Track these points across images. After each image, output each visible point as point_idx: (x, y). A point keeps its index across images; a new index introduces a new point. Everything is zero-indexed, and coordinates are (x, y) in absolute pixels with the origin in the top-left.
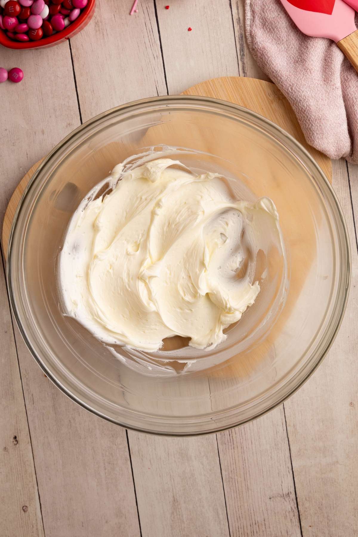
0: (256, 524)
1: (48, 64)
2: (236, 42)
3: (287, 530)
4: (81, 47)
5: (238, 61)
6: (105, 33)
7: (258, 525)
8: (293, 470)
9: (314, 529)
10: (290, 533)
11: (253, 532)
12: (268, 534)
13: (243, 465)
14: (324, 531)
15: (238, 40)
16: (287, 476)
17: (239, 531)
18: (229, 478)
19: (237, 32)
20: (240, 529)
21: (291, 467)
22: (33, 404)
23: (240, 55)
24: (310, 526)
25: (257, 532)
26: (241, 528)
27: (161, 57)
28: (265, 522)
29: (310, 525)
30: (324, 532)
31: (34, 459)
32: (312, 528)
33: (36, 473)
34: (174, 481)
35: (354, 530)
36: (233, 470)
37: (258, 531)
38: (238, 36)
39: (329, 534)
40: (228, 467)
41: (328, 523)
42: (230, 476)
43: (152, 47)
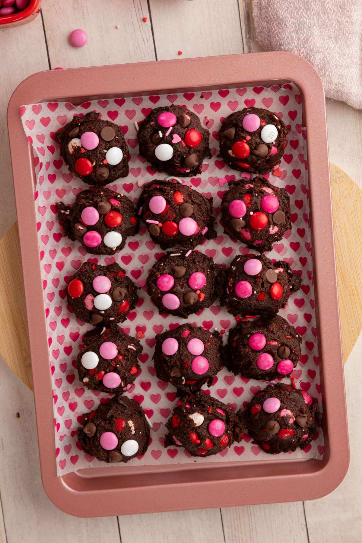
1: (18, 48)
2: (241, 23)
4: (57, 29)
5: (243, 46)
6: (85, 12)
8: (308, 527)
13: (249, 520)
15: (243, 20)
16: (301, 534)
18: (232, 536)
19: (242, 10)
21: (305, 524)
22: (3, 449)
23: (246, 38)
27: (152, 41)
31: (4, 514)
34: (168, 539)
36: (237, 527)
38: (243, 15)
40: (231, 523)
42: (234, 533)
43: (141, 28)
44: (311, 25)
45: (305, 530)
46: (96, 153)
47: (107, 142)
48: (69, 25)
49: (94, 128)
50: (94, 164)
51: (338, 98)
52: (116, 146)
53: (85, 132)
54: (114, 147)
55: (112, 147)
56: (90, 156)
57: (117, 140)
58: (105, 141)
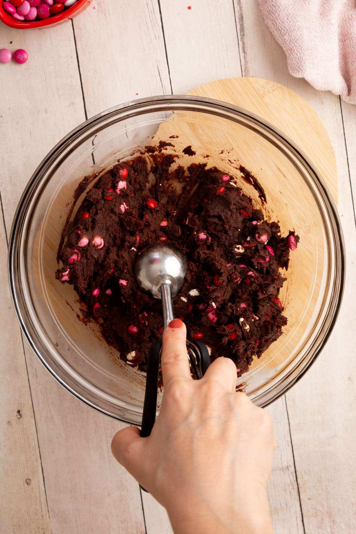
1: (51, 43)
4: (84, 28)
5: (238, 42)
6: (107, 14)
8: (293, 443)
9: (313, 501)
10: (290, 506)
14: (323, 504)
16: (287, 450)
21: (290, 441)
23: (241, 34)
24: (309, 499)
32: (311, 501)
33: (40, 446)
35: (352, 503)
38: (238, 16)
39: (327, 506)
41: (327, 496)
43: (153, 27)
44: (299, 27)
45: (291, 446)
48: (94, 24)
51: (324, 89)
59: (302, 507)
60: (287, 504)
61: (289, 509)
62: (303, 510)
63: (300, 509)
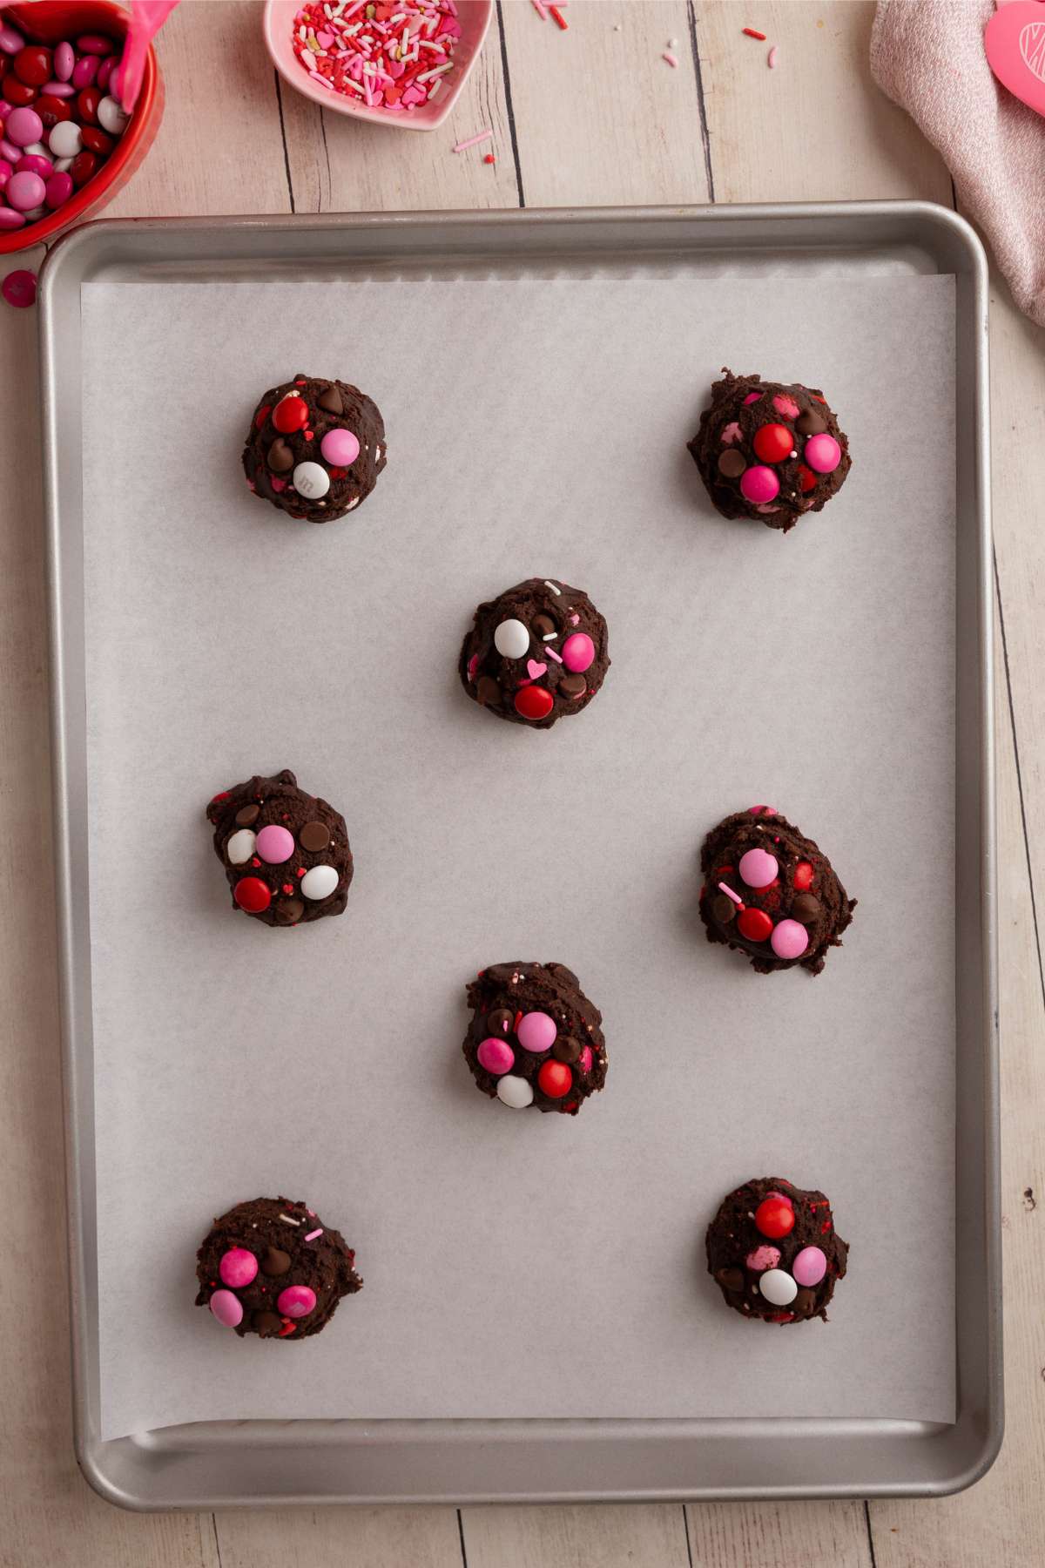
0: (755, 1522)
3: (834, 1540)
7: (762, 1526)
9: (903, 1537)
10: (842, 1547)
11: (749, 1544)
12: (787, 1548)
14: (930, 1543)
17: (712, 1541)
20: (715, 1536)
24: (893, 1530)
25: (758, 1544)
26: (717, 1533)
28: (778, 1518)
29: (892, 1528)
30: (928, 1545)
32: (898, 1536)
37: (761, 1541)
39: (940, 1549)
41: (938, 1523)
46: (283, 873)
47: (311, 853)
49: (289, 819)
50: (276, 893)
52: (327, 863)
53: (269, 824)
54: (323, 864)
55: (318, 864)
56: (269, 875)
57: (332, 850)
58: (306, 850)
59: (875, 1550)
60: (837, 1542)
61: (841, 1555)
62: (876, 1558)
63: (869, 1554)
